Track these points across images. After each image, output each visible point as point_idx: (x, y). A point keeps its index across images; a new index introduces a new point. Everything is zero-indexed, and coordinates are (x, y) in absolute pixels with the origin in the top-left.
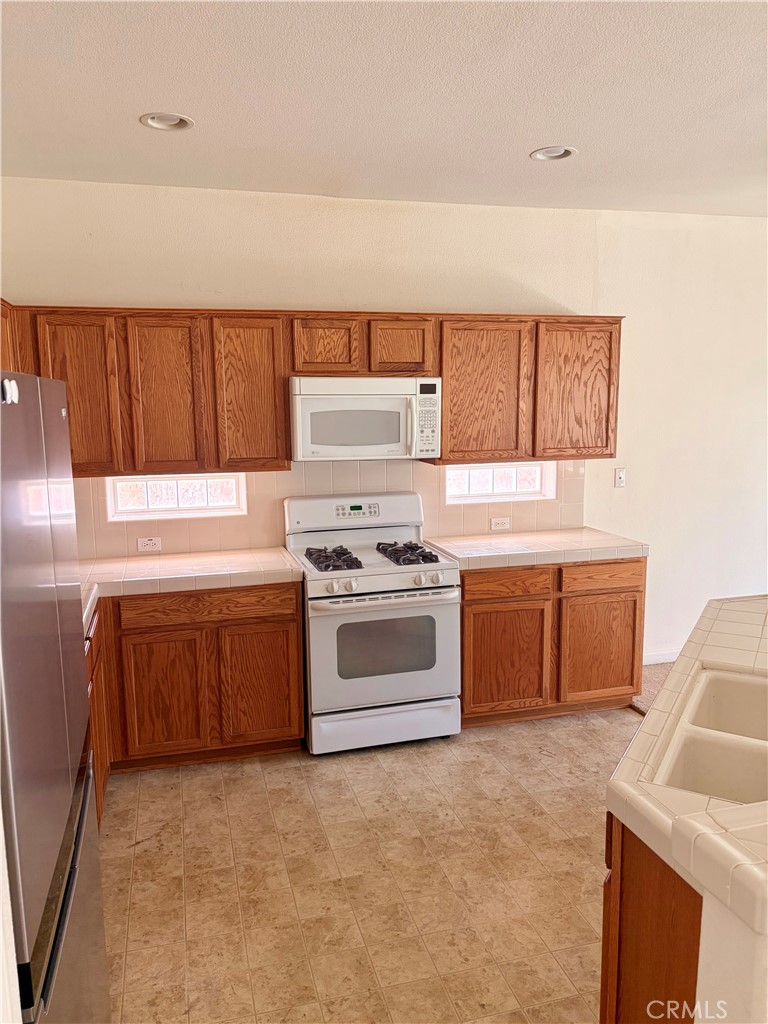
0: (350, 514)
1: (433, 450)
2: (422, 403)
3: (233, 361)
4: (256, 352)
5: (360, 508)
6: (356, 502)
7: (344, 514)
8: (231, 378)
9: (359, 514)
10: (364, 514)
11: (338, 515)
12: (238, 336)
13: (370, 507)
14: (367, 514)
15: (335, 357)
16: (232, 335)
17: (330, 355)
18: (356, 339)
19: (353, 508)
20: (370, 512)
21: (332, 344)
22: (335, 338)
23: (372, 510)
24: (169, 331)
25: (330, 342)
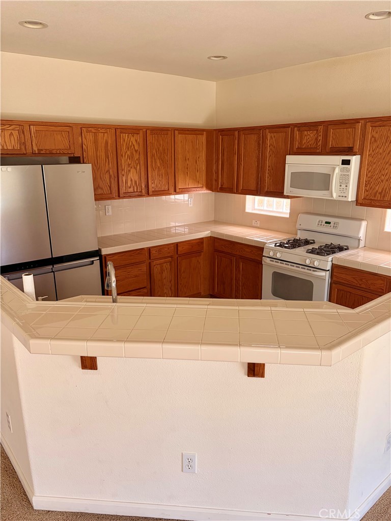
0: (324, 225)
1: (345, 197)
2: (342, 170)
3: (272, 148)
4: (280, 144)
5: (329, 223)
6: (328, 219)
7: (321, 225)
8: (271, 155)
9: (328, 226)
10: (330, 226)
11: (318, 224)
12: (275, 137)
13: (334, 224)
14: (332, 226)
15: (311, 145)
16: (273, 136)
17: (308, 144)
18: (320, 136)
19: (326, 223)
20: (334, 226)
21: (310, 138)
22: (312, 135)
23: (335, 225)
24: (253, 136)
25: (309, 137)
